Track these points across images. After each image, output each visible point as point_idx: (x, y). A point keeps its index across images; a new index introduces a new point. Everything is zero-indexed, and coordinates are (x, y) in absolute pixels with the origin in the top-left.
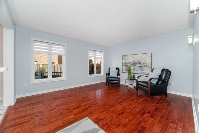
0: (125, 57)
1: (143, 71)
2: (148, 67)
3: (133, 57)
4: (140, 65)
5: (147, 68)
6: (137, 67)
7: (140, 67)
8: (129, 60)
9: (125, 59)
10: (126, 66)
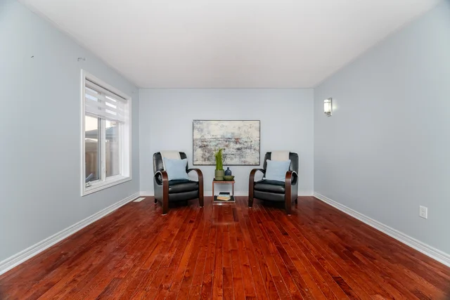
0: (202, 124)
1: (243, 159)
2: (254, 149)
3: (223, 126)
4: (238, 146)
5: (253, 151)
6: (231, 149)
7: (238, 149)
8: (212, 134)
9: (202, 130)
10: (203, 147)
